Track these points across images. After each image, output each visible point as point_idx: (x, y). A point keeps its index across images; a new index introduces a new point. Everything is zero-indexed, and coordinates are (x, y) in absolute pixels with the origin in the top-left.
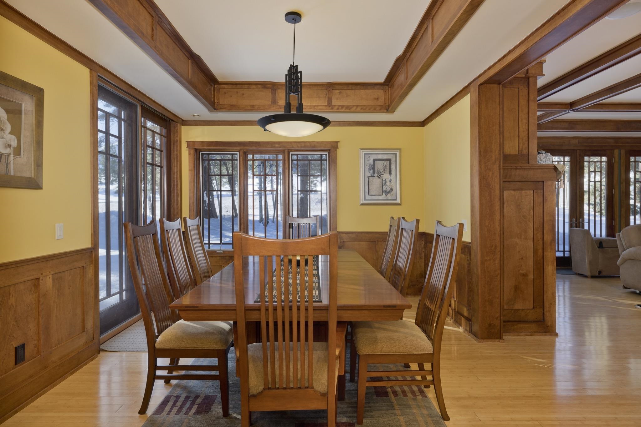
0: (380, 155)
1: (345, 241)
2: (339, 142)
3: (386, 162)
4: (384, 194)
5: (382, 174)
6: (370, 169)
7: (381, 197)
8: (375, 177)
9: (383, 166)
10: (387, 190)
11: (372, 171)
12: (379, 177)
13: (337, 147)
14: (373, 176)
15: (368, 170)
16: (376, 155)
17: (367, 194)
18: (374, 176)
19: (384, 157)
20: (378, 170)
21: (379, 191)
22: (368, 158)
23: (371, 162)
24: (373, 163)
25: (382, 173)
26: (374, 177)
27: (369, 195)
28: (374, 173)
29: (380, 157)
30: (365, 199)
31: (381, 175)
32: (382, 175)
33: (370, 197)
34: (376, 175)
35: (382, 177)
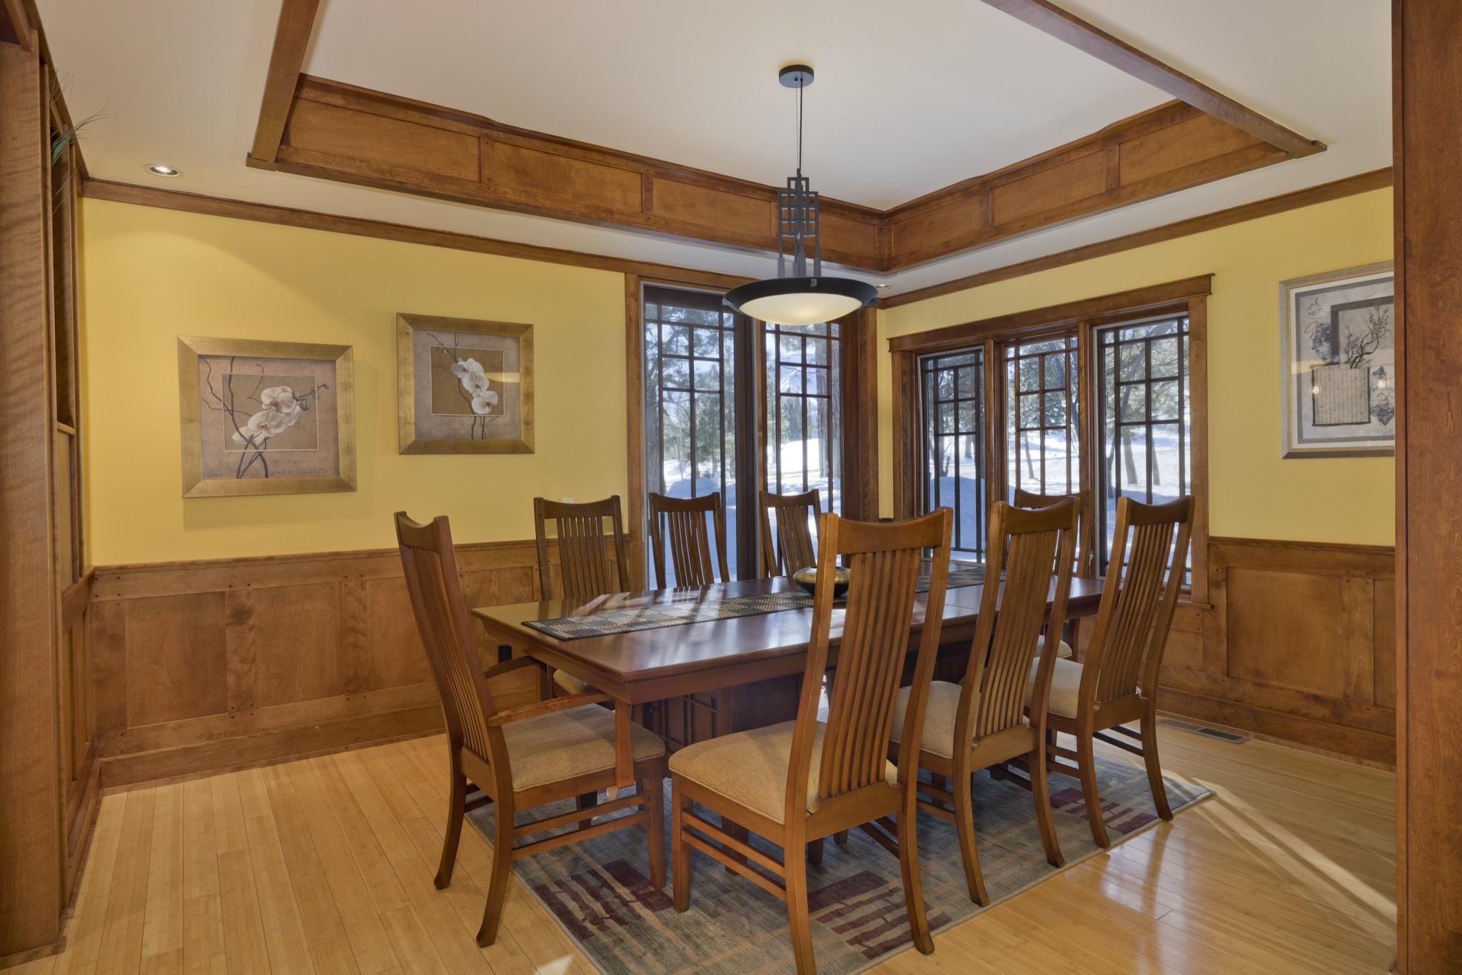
0: (1357, 290)
1: (1231, 566)
2: (1213, 275)
3: (1384, 307)
4: (1374, 419)
5: (1365, 351)
6: (1317, 341)
7: (1360, 431)
8: (1338, 363)
9: (1371, 326)
10: (1387, 404)
11: (1325, 348)
12: (1353, 363)
13: (1208, 291)
14: (1331, 364)
15: (1312, 346)
16: (1339, 292)
17: (1308, 424)
18: (1336, 360)
19: (1373, 294)
20: (1352, 339)
21: (1355, 410)
22: (1312, 305)
23: (1324, 315)
24: (1329, 321)
25: (1368, 349)
26: (1336, 366)
27: (1314, 424)
28: (1335, 350)
29: (1357, 295)
30: (1301, 440)
31: (1364, 356)
32: (1368, 353)
33: (1321, 432)
34: (1343, 357)
35: (1369, 361)
